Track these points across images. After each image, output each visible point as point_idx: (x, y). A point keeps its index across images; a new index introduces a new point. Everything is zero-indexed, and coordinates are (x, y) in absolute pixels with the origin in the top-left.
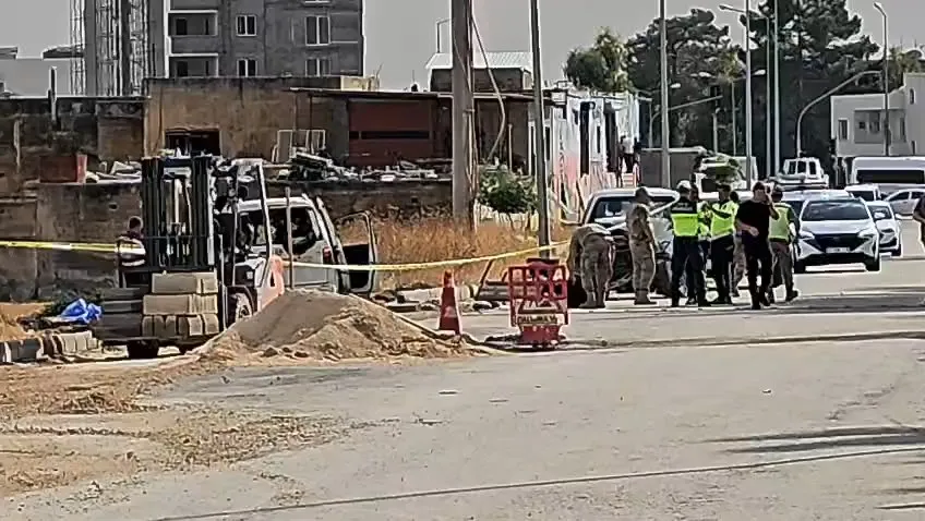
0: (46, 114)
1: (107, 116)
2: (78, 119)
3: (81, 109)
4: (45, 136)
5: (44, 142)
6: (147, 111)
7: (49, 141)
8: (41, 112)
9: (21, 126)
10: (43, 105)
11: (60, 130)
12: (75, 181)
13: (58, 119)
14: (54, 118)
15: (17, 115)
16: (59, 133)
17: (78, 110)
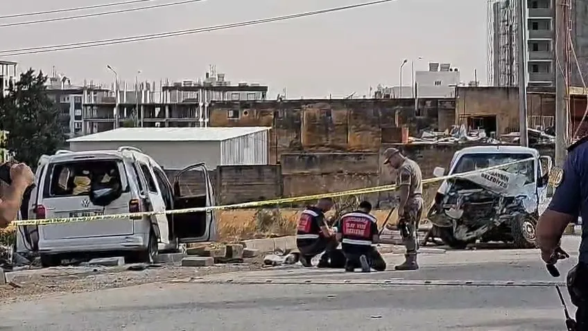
0: (412, 107)
1: (443, 107)
2: (429, 110)
3: (431, 105)
4: (412, 119)
6: (457, 105)
7: (414, 121)
8: (410, 106)
9: (399, 113)
10: (412, 101)
11: (419, 115)
12: (401, 142)
13: (419, 110)
14: (416, 109)
15: (397, 107)
16: (419, 117)
17: (429, 105)
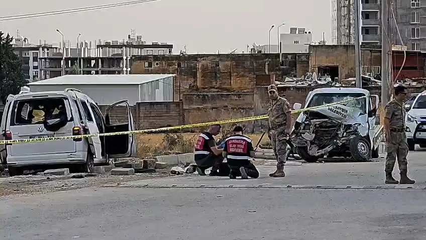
0: (278, 59)
1: (300, 60)
2: (290, 62)
3: (291, 58)
4: (277, 68)
5: (277, 70)
6: (310, 58)
7: (279, 70)
8: (276, 59)
9: (268, 64)
10: (277, 56)
13: (283, 62)
14: (281, 61)
15: (267, 60)
16: (283, 67)
